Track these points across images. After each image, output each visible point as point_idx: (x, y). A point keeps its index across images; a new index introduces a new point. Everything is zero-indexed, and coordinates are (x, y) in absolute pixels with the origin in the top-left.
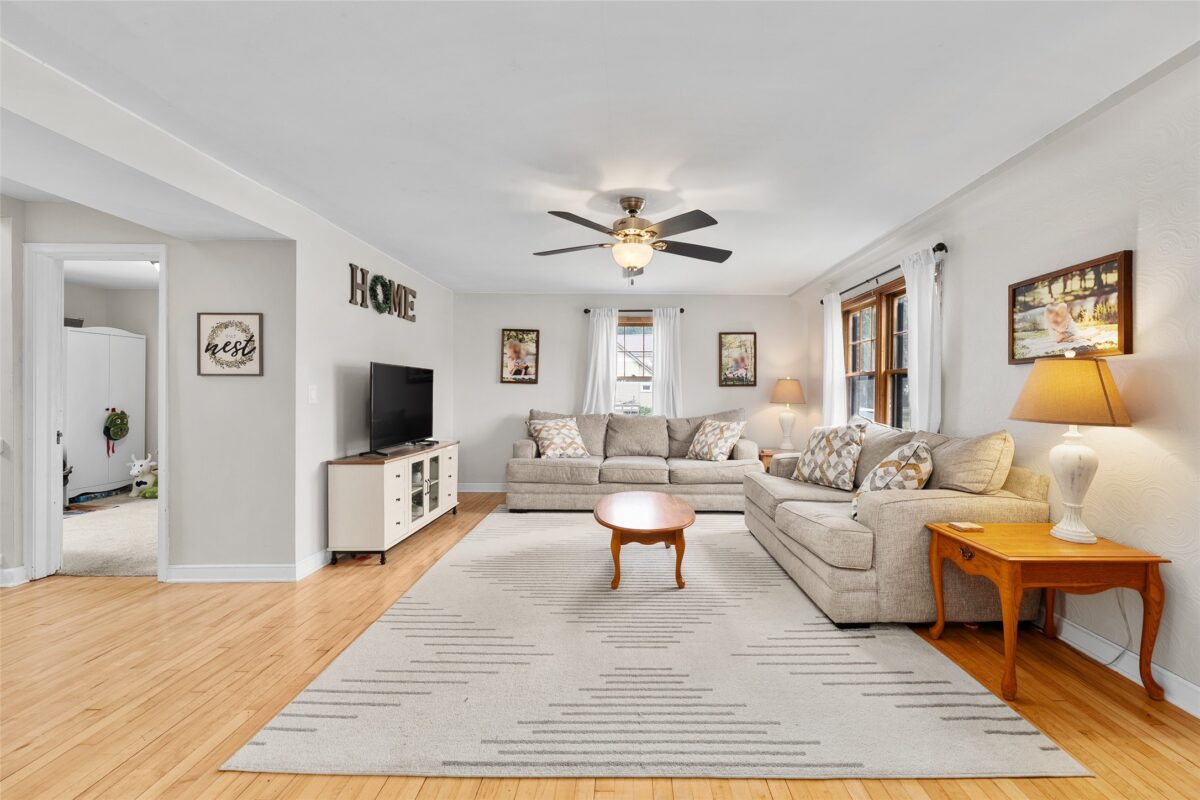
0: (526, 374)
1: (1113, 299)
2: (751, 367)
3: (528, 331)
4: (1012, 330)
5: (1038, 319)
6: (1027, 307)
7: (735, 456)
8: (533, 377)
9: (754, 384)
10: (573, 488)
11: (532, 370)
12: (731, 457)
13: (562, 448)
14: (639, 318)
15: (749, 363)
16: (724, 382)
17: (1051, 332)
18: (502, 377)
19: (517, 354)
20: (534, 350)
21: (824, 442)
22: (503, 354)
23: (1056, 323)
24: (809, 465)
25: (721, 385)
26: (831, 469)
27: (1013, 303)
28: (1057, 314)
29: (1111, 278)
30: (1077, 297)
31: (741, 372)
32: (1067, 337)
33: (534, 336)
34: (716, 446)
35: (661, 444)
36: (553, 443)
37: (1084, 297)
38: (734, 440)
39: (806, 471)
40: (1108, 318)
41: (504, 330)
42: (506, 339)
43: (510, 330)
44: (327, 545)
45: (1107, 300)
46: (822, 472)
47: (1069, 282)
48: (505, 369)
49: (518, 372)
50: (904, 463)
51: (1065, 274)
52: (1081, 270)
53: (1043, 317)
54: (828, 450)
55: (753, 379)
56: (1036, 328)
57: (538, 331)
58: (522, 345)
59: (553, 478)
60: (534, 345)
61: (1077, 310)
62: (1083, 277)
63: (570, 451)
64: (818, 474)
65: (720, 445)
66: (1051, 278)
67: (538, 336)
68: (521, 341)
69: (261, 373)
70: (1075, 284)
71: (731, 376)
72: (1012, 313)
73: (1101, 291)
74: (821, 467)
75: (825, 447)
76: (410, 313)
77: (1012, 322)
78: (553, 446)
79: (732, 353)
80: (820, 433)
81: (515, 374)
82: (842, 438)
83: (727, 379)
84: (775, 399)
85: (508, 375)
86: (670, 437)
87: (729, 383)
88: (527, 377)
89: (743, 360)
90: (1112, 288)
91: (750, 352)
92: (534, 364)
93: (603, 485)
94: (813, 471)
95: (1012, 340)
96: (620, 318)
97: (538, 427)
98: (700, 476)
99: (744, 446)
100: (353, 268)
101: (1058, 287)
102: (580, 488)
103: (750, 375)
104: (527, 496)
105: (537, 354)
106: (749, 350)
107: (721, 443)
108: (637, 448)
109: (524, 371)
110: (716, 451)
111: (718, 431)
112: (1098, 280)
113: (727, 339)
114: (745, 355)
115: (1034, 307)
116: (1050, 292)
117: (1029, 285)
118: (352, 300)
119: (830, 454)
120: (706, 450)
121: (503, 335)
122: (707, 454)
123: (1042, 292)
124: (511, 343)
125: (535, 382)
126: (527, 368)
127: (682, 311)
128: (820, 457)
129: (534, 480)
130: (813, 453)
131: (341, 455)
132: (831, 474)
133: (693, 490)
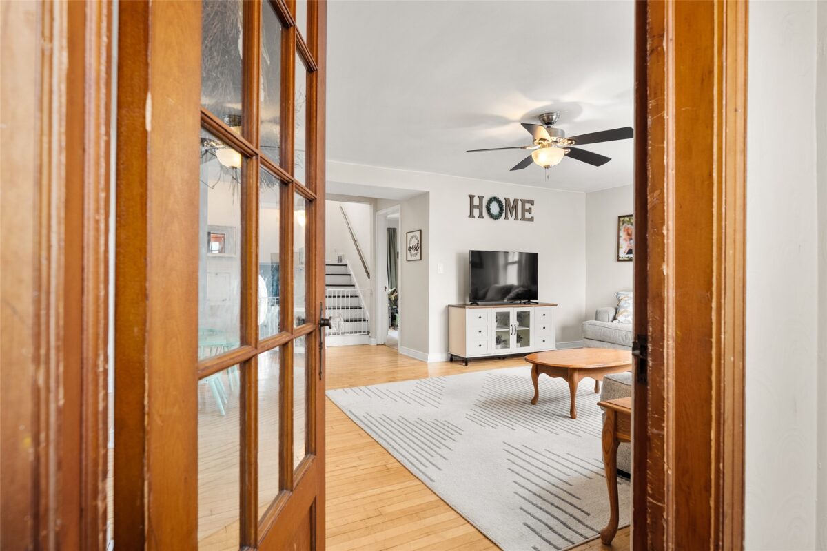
18: (618, 257)
19: (630, 236)
22: (619, 237)
41: (620, 217)
43: (624, 216)
44: (449, 351)
48: (620, 249)
49: (630, 252)
69: (421, 259)
76: (527, 215)
81: (628, 253)
85: (623, 255)
100: (471, 197)
118: (471, 215)
121: (619, 221)
124: (625, 228)
131: (462, 303)
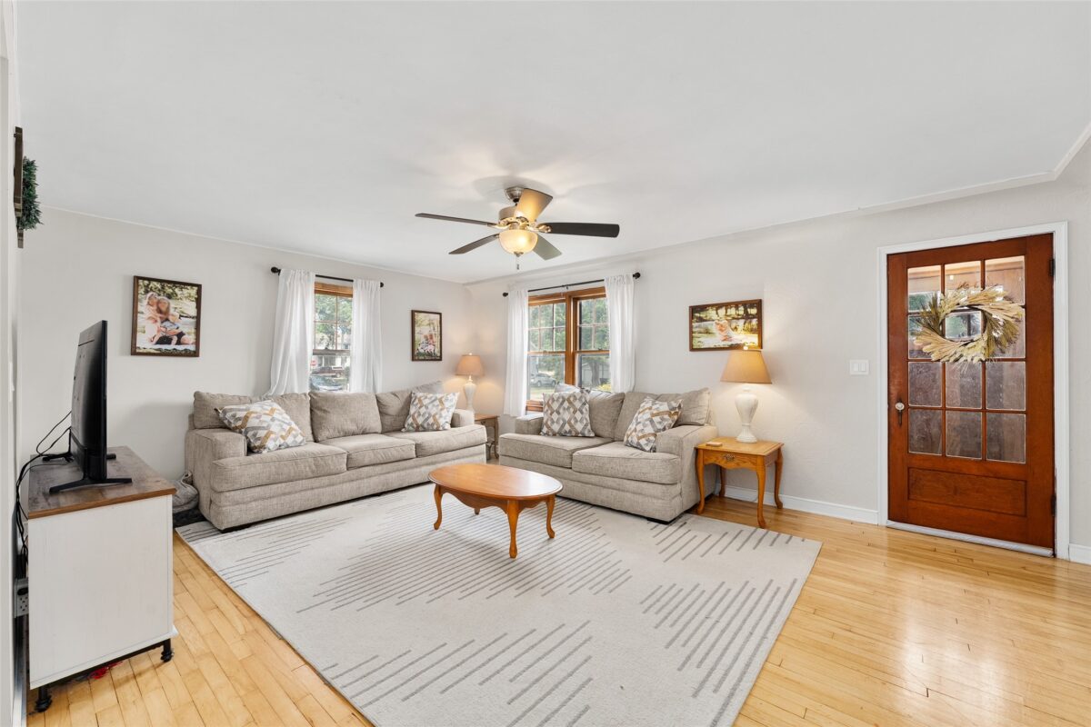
0: (179, 343)
1: (755, 322)
2: (438, 344)
3: (183, 285)
4: (691, 332)
5: (709, 327)
6: (701, 320)
7: (456, 423)
8: (192, 348)
9: (440, 359)
10: (316, 482)
11: (189, 338)
12: (453, 425)
13: (282, 437)
14: (337, 287)
15: (436, 339)
16: (415, 357)
17: (717, 335)
19: (164, 315)
20: (193, 312)
21: (566, 404)
22: (135, 312)
23: (721, 330)
24: (557, 422)
25: (413, 359)
26: (579, 423)
27: (692, 317)
28: (722, 326)
29: (753, 311)
30: (734, 318)
31: (430, 348)
32: (727, 338)
33: (193, 291)
34: (441, 416)
35: (375, 421)
36: (272, 433)
37: (738, 319)
38: (452, 410)
39: (556, 428)
40: (752, 331)
41: (137, 278)
42: (142, 291)
43: (150, 280)
45: (750, 322)
46: (571, 426)
47: (729, 310)
48: (139, 334)
49: (165, 340)
50: (673, 412)
51: (727, 305)
52: (737, 305)
53: (713, 327)
54: (572, 410)
55: (439, 355)
56: (707, 332)
57: (199, 287)
58: (173, 303)
59: (292, 474)
60: (194, 304)
61: (733, 325)
62: (737, 308)
63: (290, 440)
64: (567, 428)
65: (444, 415)
66: (718, 306)
67: (199, 293)
68: (169, 297)
70: (732, 311)
71: (422, 351)
72: (691, 323)
73: (747, 317)
74: (569, 423)
75: (569, 408)
77: (691, 327)
78: (272, 436)
79: (423, 330)
80: (559, 398)
81: (157, 343)
82: (580, 399)
83: (419, 354)
84: (457, 371)
85: (145, 344)
86: (380, 412)
87: (421, 358)
88: (180, 348)
89: (431, 336)
90: (754, 317)
91: (437, 329)
92: (193, 330)
93: (353, 471)
94: (563, 426)
95: (691, 338)
96: (316, 284)
97: (241, 414)
98: (443, 445)
99: (463, 413)
101: (722, 312)
102: (325, 480)
103: (437, 351)
104: (254, 504)
105: (198, 318)
106: (436, 328)
107: (444, 413)
108: (353, 427)
109: (175, 339)
110: (442, 421)
111: (437, 403)
112: (746, 311)
113: (419, 317)
114: (433, 333)
115: (706, 321)
116: (717, 313)
117: (703, 308)
119: (574, 412)
120: (431, 421)
121: (136, 285)
122: (433, 424)
123: (712, 313)
124: (151, 299)
125: (195, 354)
126: (180, 335)
127: (382, 285)
128: (566, 416)
129: (266, 481)
130: (558, 413)
132: (579, 427)
133: (440, 459)
